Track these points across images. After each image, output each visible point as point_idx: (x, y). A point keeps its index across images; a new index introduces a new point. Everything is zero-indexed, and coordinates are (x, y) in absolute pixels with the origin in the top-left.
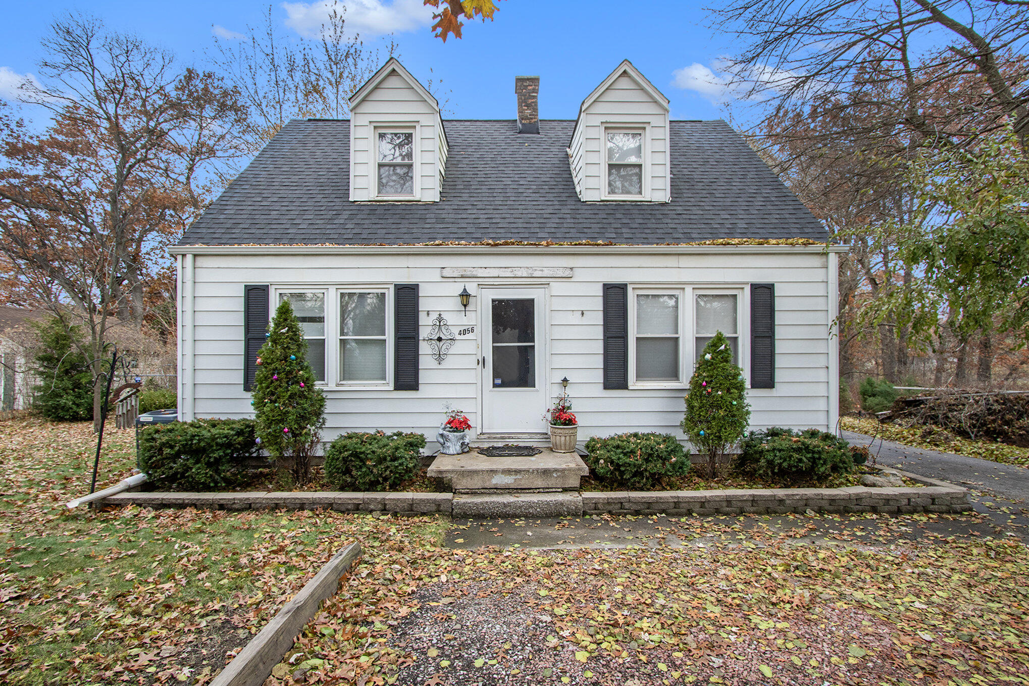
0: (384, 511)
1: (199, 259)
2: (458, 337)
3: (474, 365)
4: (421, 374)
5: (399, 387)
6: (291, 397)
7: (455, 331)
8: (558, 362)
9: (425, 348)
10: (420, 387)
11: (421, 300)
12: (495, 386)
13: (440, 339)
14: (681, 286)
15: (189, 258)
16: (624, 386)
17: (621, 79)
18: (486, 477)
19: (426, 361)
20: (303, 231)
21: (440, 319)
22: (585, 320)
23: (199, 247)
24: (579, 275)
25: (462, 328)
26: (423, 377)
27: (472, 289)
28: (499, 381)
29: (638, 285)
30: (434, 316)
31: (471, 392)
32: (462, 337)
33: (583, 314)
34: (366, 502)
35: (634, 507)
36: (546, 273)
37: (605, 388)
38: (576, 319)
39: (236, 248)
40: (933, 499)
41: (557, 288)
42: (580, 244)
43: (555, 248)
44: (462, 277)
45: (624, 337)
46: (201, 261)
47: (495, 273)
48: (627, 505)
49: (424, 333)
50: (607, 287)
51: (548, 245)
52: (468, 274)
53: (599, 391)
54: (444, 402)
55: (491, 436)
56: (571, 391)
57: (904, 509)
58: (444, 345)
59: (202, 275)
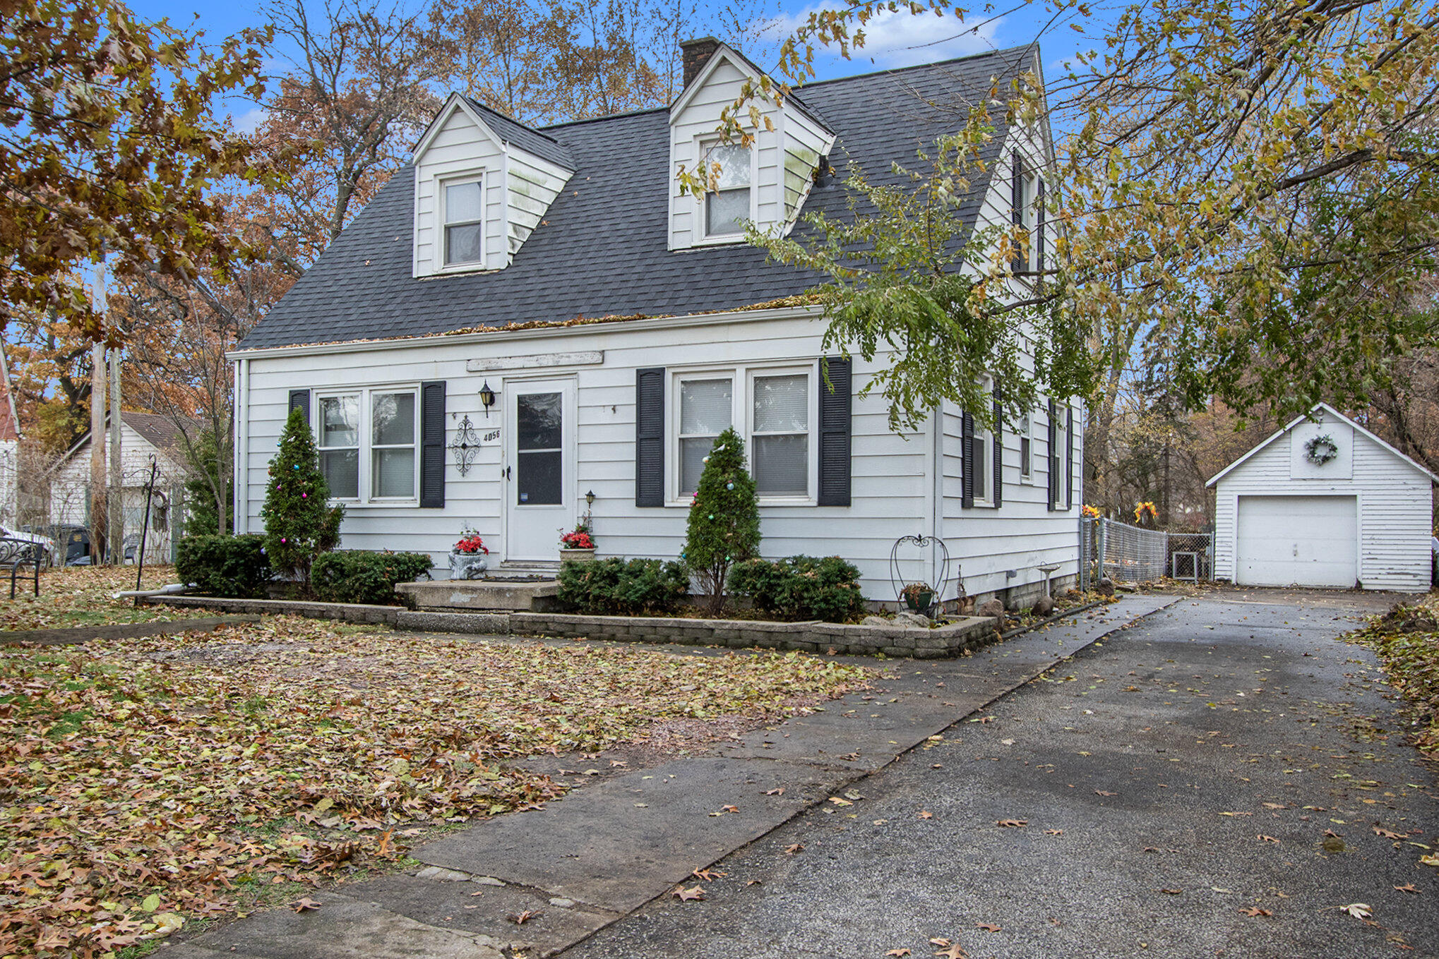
0: (342, 619)
1: (253, 364)
2: (483, 443)
3: (499, 477)
4: (448, 488)
5: (425, 504)
6: (290, 508)
7: (481, 435)
8: (588, 472)
9: (451, 458)
10: (447, 503)
11: (448, 400)
12: (521, 502)
13: (464, 446)
14: (731, 366)
15: (244, 363)
16: (659, 503)
17: (721, 68)
18: (445, 594)
19: (452, 474)
20: (355, 323)
21: (466, 422)
22: (618, 418)
23: (251, 352)
24: (612, 360)
25: (488, 433)
26: (450, 492)
27: (495, 384)
28: (525, 497)
29: (679, 369)
30: (461, 418)
31: (493, 510)
32: (488, 443)
33: (614, 410)
34: (329, 610)
35: (559, 628)
36: (574, 360)
37: (639, 505)
38: (607, 416)
39: (281, 351)
40: (891, 637)
41: (588, 378)
42: (605, 321)
43: (578, 328)
44: (487, 370)
45: (660, 438)
46: (256, 367)
47: (518, 363)
48: (552, 626)
49: (451, 439)
50: (642, 374)
51: (569, 325)
52: (493, 366)
53: (630, 508)
54: (462, 521)
55: (515, 564)
56: (597, 510)
57: (851, 649)
58: (469, 453)
59: (257, 382)
